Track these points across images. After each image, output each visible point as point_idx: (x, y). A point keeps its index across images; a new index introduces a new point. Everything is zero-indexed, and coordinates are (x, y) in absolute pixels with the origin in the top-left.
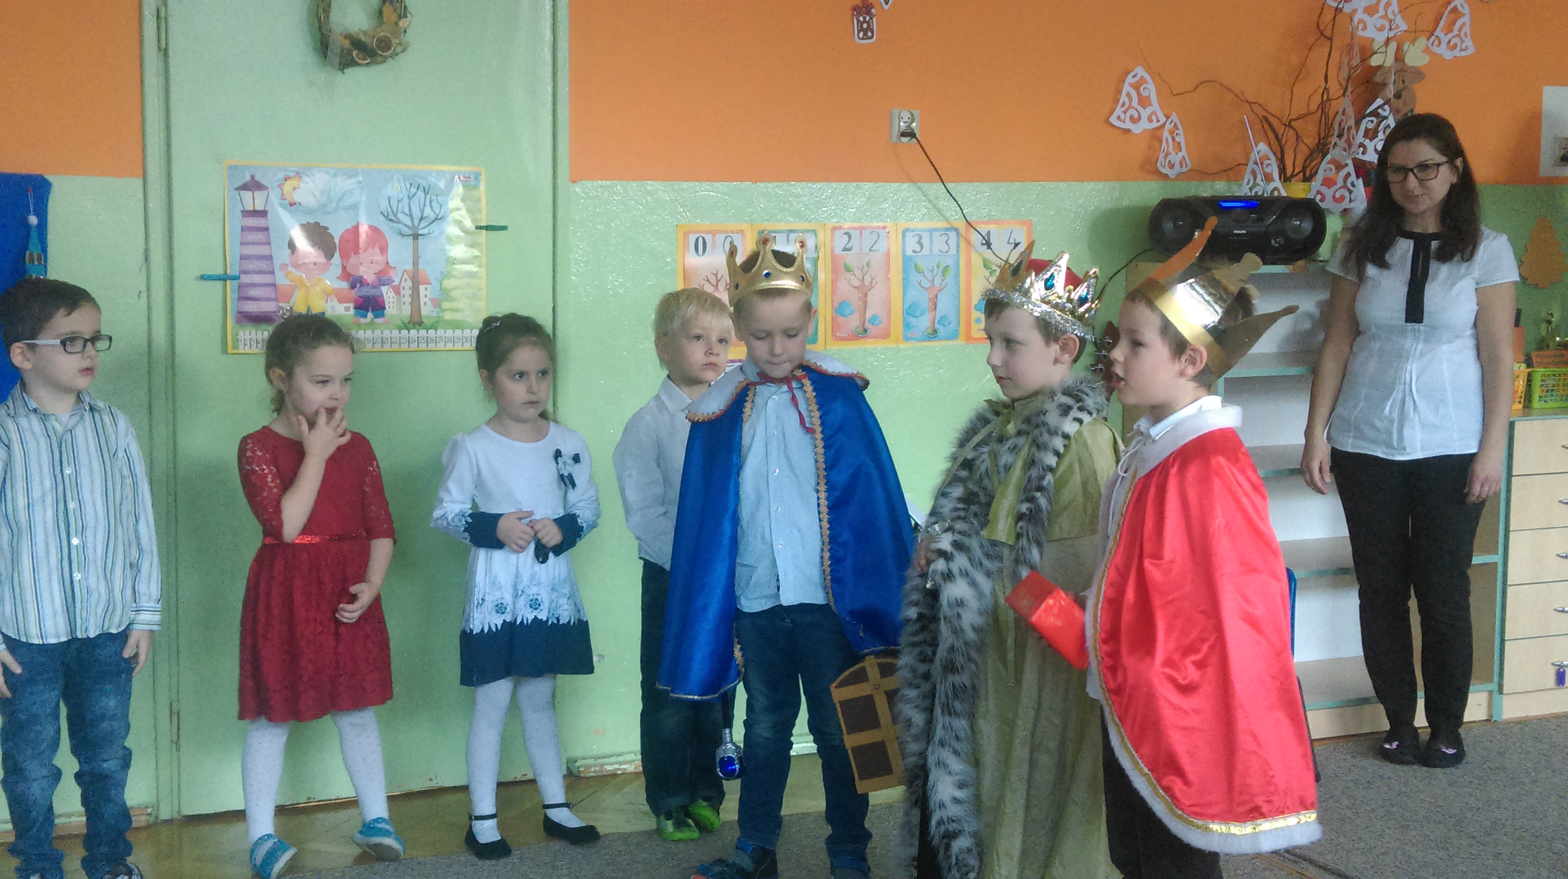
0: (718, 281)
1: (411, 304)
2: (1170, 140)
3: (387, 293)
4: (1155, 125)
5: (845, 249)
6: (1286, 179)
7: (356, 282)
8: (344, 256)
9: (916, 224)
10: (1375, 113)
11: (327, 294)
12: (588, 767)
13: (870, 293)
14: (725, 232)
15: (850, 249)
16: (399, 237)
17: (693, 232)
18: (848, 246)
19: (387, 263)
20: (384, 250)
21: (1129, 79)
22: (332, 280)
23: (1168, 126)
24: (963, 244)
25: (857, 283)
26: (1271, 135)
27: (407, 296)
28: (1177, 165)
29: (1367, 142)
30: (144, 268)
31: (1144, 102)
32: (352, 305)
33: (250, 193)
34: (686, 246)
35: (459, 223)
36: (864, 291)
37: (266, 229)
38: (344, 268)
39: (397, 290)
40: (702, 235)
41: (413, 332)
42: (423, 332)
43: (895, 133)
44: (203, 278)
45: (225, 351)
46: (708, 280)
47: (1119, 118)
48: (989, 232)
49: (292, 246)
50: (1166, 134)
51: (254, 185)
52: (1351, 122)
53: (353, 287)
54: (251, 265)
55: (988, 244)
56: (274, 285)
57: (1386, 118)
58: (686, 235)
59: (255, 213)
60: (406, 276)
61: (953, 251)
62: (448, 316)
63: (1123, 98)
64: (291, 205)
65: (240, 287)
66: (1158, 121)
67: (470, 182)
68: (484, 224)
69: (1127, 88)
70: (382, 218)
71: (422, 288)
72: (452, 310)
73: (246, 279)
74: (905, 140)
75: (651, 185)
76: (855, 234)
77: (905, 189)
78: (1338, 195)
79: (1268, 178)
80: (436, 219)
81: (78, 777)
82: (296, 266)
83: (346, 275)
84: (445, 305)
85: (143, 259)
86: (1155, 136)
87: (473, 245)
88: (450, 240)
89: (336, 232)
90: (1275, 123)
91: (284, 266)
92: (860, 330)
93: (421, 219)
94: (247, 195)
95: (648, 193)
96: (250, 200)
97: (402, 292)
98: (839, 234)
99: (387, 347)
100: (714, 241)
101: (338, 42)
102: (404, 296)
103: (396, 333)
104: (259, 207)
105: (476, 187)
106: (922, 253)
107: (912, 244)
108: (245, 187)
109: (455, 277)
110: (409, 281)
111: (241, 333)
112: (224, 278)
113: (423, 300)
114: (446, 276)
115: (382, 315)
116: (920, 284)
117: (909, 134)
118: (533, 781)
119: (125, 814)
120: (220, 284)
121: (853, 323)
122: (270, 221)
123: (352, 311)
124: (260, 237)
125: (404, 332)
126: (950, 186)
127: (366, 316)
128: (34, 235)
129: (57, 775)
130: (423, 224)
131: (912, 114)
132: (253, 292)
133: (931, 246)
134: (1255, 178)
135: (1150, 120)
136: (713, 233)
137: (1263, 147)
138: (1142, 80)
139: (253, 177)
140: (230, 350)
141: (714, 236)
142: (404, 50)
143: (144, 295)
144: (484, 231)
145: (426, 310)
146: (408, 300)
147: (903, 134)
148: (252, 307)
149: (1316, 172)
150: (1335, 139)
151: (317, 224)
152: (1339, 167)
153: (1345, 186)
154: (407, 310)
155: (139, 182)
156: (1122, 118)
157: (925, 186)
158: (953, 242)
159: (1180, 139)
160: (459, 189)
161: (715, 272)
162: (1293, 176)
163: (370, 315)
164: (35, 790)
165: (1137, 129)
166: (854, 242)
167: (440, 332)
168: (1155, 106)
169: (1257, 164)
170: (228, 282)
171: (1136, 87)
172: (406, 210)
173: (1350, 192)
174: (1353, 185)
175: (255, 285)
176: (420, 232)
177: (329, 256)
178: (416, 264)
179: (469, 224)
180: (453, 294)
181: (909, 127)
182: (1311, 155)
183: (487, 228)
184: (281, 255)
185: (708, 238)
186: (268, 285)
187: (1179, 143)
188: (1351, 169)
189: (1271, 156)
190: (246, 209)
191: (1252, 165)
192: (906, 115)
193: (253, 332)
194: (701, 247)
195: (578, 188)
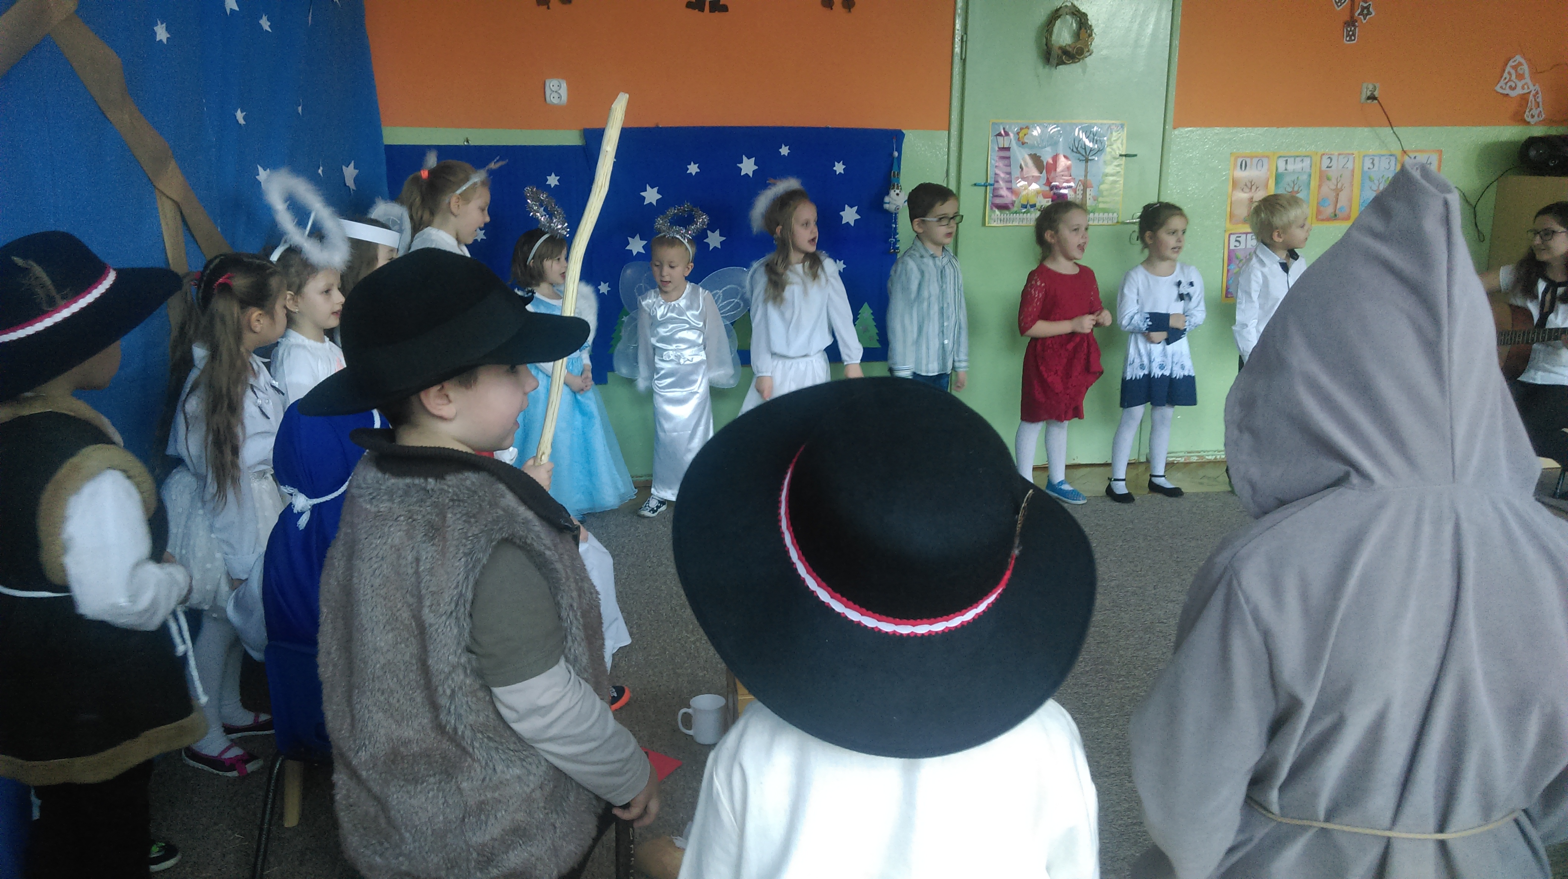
0: (1253, 186)
2: (1533, 101)
4: (1526, 91)
5: (1328, 167)
8: (1048, 172)
9: (1372, 152)
11: (1038, 192)
13: (1342, 194)
14: (1259, 157)
15: (1330, 167)
16: (1076, 161)
17: (1241, 157)
18: (1330, 165)
19: (1069, 175)
20: (1069, 169)
21: (1511, 63)
22: (1039, 185)
23: (1533, 92)
25: (1333, 187)
27: (1080, 194)
28: (1536, 116)
31: (1520, 77)
32: (1050, 200)
33: (1002, 138)
34: (1235, 166)
35: (1111, 153)
36: (1339, 193)
37: (1009, 158)
38: (1048, 179)
39: (1074, 191)
40: (1246, 159)
43: (1364, 96)
44: (975, 185)
45: (984, 223)
46: (1248, 186)
47: (1501, 87)
49: (1021, 166)
50: (1531, 97)
51: (1004, 134)
53: (1051, 189)
54: (1000, 178)
56: (1012, 188)
58: (1236, 160)
59: (1003, 149)
60: (1079, 183)
62: (1101, 206)
63: (1506, 75)
64: (1023, 144)
65: (994, 188)
66: (1528, 88)
67: (1119, 130)
68: (1123, 153)
69: (1508, 69)
70: (1068, 150)
71: (1088, 190)
72: (1104, 202)
73: (995, 184)
74: (1369, 101)
75: (1217, 130)
76: (1334, 158)
77: (1368, 131)
80: (1099, 151)
82: (1023, 177)
83: (1047, 182)
84: (1100, 199)
86: (1524, 98)
87: (1118, 165)
88: (1106, 163)
89: (1046, 158)
91: (1016, 177)
92: (1335, 216)
93: (1090, 150)
94: (1000, 139)
95: (1216, 134)
96: (1002, 142)
97: (1077, 192)
98: (1325, 158)
100: (1251, 162)
101: (1056, 52)
102: (1078, 194)
104: (1007, 145)
105: (1121, 132)
106: (1374, 169)
107: (1368, 164)
108: (1000, 135)
109: (1106, 183)
110: (1082, 186)
111: (993, 215)
112: (985, 184)
113: (1088, 197)
114: (1102, 183)
116: (1371, 188)
117: (1372, 98)
120: (983, 187)
121: (1330, 211)
122: (1012, 154)
123: (1050, 202)
124: (1006, 162)
126: (1395, 129)
128: (895, 161)
130: (1090, 153)
131: (1375, 85)
132: (1000, 191)
133: (1381, 166)
135: (1523, 88)
136: (1252, 157)
138: (1520, 64)
139: (1004, 129)
140: (987, 225)
141: (1252, 160)
142: (1090, 55)
144: (1124, 157)
147: (1369, 98)
148: (998, 201)
151: (1036, 154)
155: (946, 133)
156: (1504, 87)
157: (1379, 130)
159: (1540, 100)
161: (1250, 181)
165: (1513, 93)
166: (1334, 163)
168: (1528, 79)
170: (988, 187)
171: (1515, 68)
172: (1082, 145)
176: (1088, 158)
177: (1041, 172)
178: (1086, 176)
179: (1115, 153)
180: (1105, 193)
181: (1372, 94)
183: (1126, 156)
184: (1015, 171)
185: (1249, 161)
186: (1008, 187)
187: (1539, 102)
190: (1000, 146)
192: (1371, 86)
194: (1244, 166)
195: (1176, 132)
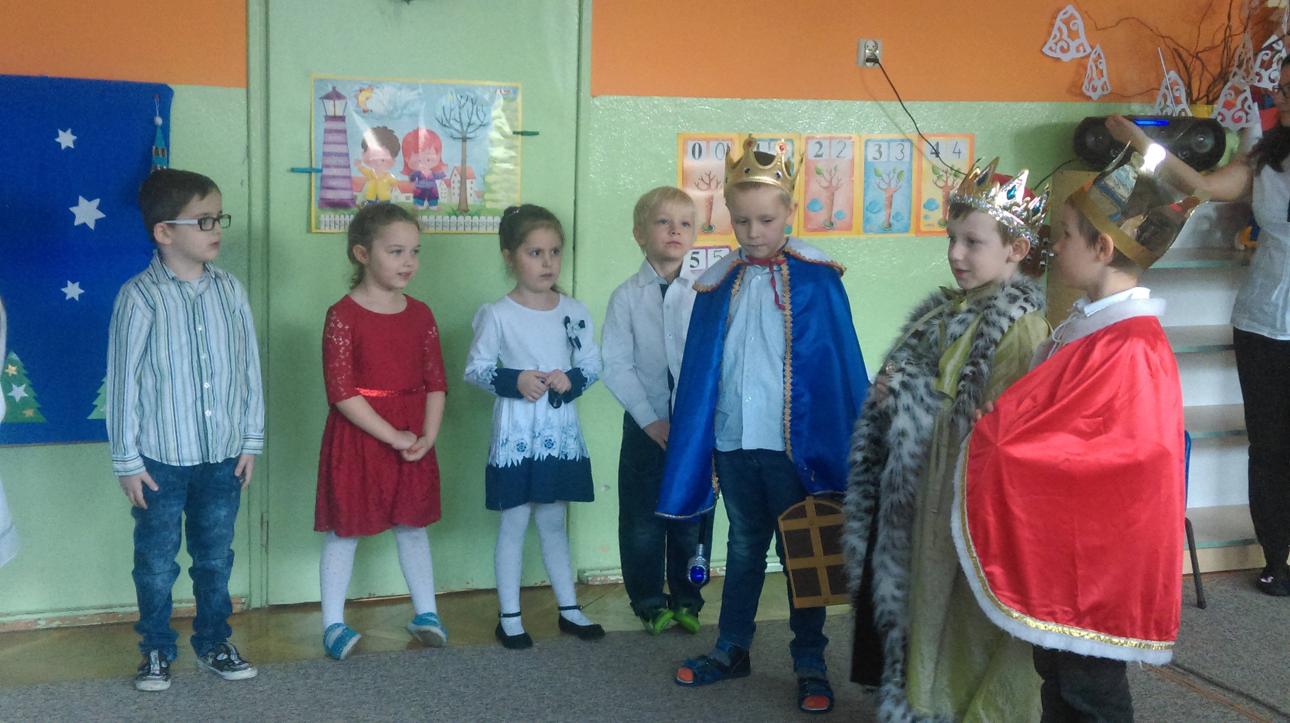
0: (711, 180)
1: (460, 195)
2: (1094, 68)
3: (440, 186)
4: (1082, 54)
5: (817, 156)
6: (1192, 102)
7: (415, 176)
8: (406, 155)
9: (877, 135)
10: (1270, 47)
11: (392, 185)
12: (595, 576)
13: (836, 193)
14: (717, 140)
15: (821, 156)
16: (451, 140)
17: (693, 139)
18: (820, 153)
19: (441, 161)
20: (438, 150)
21: (1061, 16)
22: (396, 175)
23: (1093, 56)
24: (915, 153)
25: (826, 184)
26: (1181, 65)
27: (456, 188)
28: (1099, 89)
29: (1263, 72)
30: (246, 162)
31: (1073, 35)
32: (411, 195)
33: (331, 102)
34: (685, 152)
35: (499, 129)
36: (831, 191)
37: (344, 132)
38: (406, 165)
39: (448, 184)
40: (699, 142)
41: (461, 218)
42: (468, 218)
43: (862, 59)
44: (293, 170)
45: (309, 230)
46: (702, 180)
47: (1051, 49)
48: (937, 144)
49: (364, 146)
50: (1091, 63)
51: (335, 95)
52: (1251, 54)
53: (412, 180)
54: (331, 161)
55: (937, 154)
56: (349, 177)
57: (1280, 51)
58: (685, 142)
59: (335, 118)
60: (456, 172)
61: (907, 159)
62: (489, 205)
63: (1055, 32)
64: (365, 111)
65: (323, 178)
66: (1085, 51)
67: (510, 95)
68: (520, 130)
69: (1058, 23)
70: (437, 124)
71: (468, 182)
72: (493, 201)
73: (326, 172)
74: (868, 64)
75: (657, 100)
76: (825, 143)
77: (869, 107)
78: (1236, 117)
79: (1177, 101)
80: (481, 126)
81: (192, 571)
82: (368, 162)
83: (407, 170)
84: (487, 196)
85: (245, 156)
86: (1081, 64)
87: (510, 147)
88: (492, 143)
89: (401, 135)
90: (1184, 54)
91: (358, 162)
92: (827, 223)
93: (469, 124)
94: (329, 104)
95: (655, 106)
96: (332, 108)
97: (453, 185)
98: (812, 143)
99: (439, 230)
100: (708, 147)
102: (454, 188)
103: (446, 218)
104: (339, 113)
105: (514, 99)
106: (881, 160)
107: (872, 152)
108: (328, 97)
109: (495, 173)
110: (458, 176)
111: (322, 216)
112: (309, 171)
113: (469, 191)
114: (490, 172)
115: (436, 204)
116: (878, 185)
117: (874, 60)
118: (549, 587)
119: (227, 602)
120: (306, 175)
121: (821, 217)
122: (347, 125)
123: (412, 200)
124: (338, 138)
125: (454, 218)
126: (906, 104)
127: (423, 205)
128: (159, 132)
129: (176, 571)
130: (470, 130)
131: (876, 43)
132: (332, 183)
133: (889, 155)
134: (1166, 100)
135: (1078, 50)
136: (708, 141)
137: (1173, 75)
138: (1072, 17)
139: (334, 88)
140: (314, 230)
141: (708, 143)
143: (246, 183)
144: (520, 136)
145: (471, 200)
146: (457, 191)
147: (868, 60)
148: (331, 195)
149: (1218, 97)
150: (1235, 69)
151: (385, 128)
152: (1238, 92)
153: (1242, 109)
154: (456, 200)
155: (243, 91)
156: (1054, 48)
157: (885, 104)
158: (907, 151)
159: (1103, 66)
160: (500, 101)
161: (708, 173)
162: (1198, 99)
163: (426, 203)
164: (159, 582)
165: (1066, 58)
166: (825, 150)
167: (483, 218)
168: (1083, 39)
169: (1167, 89)
170: (313, 174)
171: (1066, 22)
172: (457, 117)
173: (1247, 114)
174: (1249, 107)
175: (334, 177)
176: (469, 136)
177: (394, 154)
178: (464, 161)
179: (507, 129)
180: (494, 187)
181: (873, 54)
182: (1215, 81)
183: (523, 133)
184: (356, 153)
185: (704, 145)
186: (345, 177)
187: (1102, 71)
188: (1248, 94)
189: (1180, 81)
190: (328, 114)
191: (1163, 90)
192: (871, 44)
193: (332, 216)
194: (698, 152)
195: (597, 102)
